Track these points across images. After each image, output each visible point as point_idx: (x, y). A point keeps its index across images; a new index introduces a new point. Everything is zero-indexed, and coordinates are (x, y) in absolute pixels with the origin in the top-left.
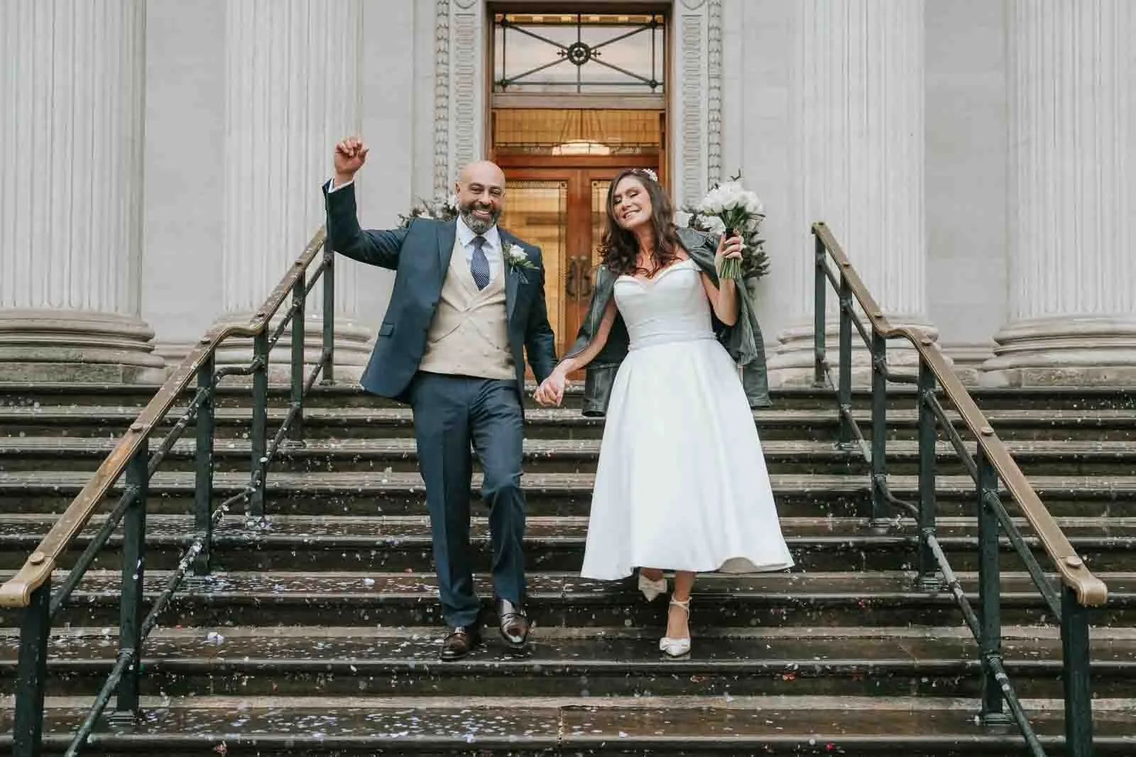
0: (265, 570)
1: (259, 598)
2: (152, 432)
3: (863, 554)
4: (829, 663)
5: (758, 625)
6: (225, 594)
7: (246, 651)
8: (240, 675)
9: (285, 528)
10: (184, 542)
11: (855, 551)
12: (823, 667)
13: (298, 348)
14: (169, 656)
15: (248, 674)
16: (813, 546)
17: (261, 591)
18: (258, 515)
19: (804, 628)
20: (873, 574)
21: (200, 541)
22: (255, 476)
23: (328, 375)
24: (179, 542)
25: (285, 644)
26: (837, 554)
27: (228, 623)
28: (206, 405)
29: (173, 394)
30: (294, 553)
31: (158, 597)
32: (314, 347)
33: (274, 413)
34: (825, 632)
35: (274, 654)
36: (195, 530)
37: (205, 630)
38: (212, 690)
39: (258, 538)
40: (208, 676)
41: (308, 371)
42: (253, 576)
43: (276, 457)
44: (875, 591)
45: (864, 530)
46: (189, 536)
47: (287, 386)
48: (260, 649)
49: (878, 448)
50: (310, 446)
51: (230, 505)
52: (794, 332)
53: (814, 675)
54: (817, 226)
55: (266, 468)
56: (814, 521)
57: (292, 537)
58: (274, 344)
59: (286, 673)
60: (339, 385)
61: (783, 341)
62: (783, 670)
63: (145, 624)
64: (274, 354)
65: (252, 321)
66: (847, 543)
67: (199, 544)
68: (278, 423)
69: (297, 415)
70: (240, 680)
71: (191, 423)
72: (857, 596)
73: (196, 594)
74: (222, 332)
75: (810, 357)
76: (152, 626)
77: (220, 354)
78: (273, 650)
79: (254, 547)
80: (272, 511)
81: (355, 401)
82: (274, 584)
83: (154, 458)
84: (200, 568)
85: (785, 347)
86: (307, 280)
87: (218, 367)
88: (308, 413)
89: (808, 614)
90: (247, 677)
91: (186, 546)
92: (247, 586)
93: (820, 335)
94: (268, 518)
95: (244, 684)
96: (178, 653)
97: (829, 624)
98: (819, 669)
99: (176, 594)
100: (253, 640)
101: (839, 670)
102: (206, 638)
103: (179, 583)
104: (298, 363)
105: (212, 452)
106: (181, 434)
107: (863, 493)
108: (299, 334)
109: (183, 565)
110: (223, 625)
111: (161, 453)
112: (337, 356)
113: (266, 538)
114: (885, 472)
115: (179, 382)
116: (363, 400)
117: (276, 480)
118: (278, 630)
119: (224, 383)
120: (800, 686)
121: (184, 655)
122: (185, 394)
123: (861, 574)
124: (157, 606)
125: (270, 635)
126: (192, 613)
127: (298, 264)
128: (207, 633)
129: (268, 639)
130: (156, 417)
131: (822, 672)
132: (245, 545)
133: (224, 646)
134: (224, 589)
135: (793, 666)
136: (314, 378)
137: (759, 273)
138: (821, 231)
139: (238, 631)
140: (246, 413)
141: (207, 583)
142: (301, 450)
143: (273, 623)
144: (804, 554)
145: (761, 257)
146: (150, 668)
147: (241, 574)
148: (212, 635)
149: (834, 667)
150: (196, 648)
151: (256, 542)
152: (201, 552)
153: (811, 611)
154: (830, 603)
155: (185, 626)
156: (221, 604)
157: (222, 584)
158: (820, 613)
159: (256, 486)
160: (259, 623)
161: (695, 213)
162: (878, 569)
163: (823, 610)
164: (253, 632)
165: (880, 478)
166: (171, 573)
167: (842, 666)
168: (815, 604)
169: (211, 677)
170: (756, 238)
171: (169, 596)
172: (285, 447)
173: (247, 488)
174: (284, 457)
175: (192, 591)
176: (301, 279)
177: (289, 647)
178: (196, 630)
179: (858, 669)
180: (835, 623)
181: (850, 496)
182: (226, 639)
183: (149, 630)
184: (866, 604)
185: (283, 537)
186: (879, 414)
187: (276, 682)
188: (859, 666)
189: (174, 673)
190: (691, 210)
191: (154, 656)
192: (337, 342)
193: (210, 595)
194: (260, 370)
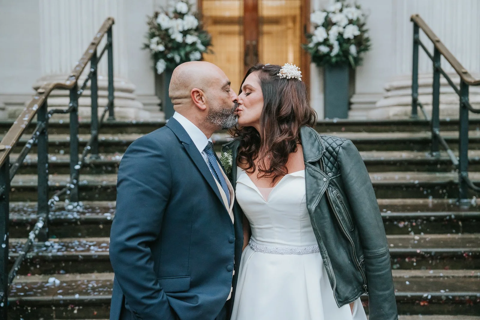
0: (83, 236)
1: (81, 256)
2: (12, 151)
3: (460, 223)
4: (451, 294)
5: (398, 269)
6: (60, 254)
7: (76, 290)
8: (73, 306)
9: (93, 210)
10: (30, 220)
11: (455, 221)
12: (447, 297)
13: (94, 97)
14: (25, 295)
15: (79, 306)
16: (428, 218)
17: (82, 251)
18: (75, 201)
19: (428, 271)
20: (467, 236)
21: (42, 220)
22: (73, 177)
23: (112, 114)
24: (27, 220)
25: (100, 285)
26: (443, 223)
27: (62, 272)
28: (43, 133)
29: (24, 126)
30: (101, 226)
31: (17, 257)
32: (103, 97)
33: (82, 138)
34: (441, 273)
35: (94, 292)
36: (38, 213)
37: (47, 277)
38: (54, 316)
39: (78, 217)
40: (51, 308)
41: (100, 111)
42: (76, 242)
43: (84, 165)
44: (473, 247)
45: (456, 207)
46: (33, 216)
47: (89, 120)
48: (84, 289)
49: (463, 156)
50: (103, 158)
51: (59, 196)
52: (396, 84)
53: (441, 302)
54: (415, 18)
55: (79, 172)
56: (421, 201)
57: (100, 216)
58: (81, 95)
59: (103, 304)
60: (118, 120)
61: (388, 90)
62: (421, 298)
63: (10, 276)
64: (81, 101)
65: (68, 80)
66: (450, 216)
67: (41, 221)
68: (84, 144)
69: (95, 139)
70: (73, 309)
71: (34, 145)
72: (462, 250)
73: (40, 254)
74: (51, 86)
75: (409, 100)
76: (14, 277)
77: (50, 101)
78: (93, 289)
79: (75, 223)
80: (83, 199)
81: (130, 129)
82: (90, 246)
83: (13, 167)
84: (42, 237)
85: (390, 94)
86: (98, 54)
87: (49, 109)
88: (102, 137)
89: (430, 262)
90: (77, 308)
91: (33, 223)
92: (73, 248)
93: (415, 86)
94: (81, 203)
95: (75, 312)
96: (32, 293)
97: (444, 268)
98: (444, 298)
99: (28, 254)
100: (79, 283)
101: (457, 299)
102: (47, 282)
103: (30, 248)
104: (94, 106)
105: (47, 163)
106: (29, 151)
107: (451, 183)
108: (95, 88)
109: (32, 236)
110: (59, 273)
111: (17, 164)
112: (116, 102)
113: (83, 217)
114: (467, 170)
115: (26, 119)
116: (134, 129)
117: (85, 179)
118: (94, 276)
119: (53, 119)
120: (431, 309)
121: (35, 294)
122: (30, 127)
123: (460, 235)
124: (17, 263)
125: (89, 279)
126: (38, 266)
127: (93, 44)
128: (48, 279)
129: (89, 282)
130: (14, 141)
131: (446, 300)
132: (70, 222)
133: (60, 287)
134: (59, 250)
135: (427, 297)
136: (103, 116)
137: (366, 49)
138: (418, 20)
139: (69, 277)
140: (67, 138)
141: (47, 247)
142: (98, 161)
143: (91, 271)
144: (422, 223)
145: (367, 40)
146: (13, 303)
147: (67, 240)
148: (51, 280)
149: (454, 297)
150: (42, 288)
151: (77, 220)
152: (43, 227)
153: (432, 260)
154: (444, 255)
155: (33, 274)
156: (56, 260)
157: (56, 246)
158: (438, 261)
159: (73, 183)
160: (81, 272)
161: (328, 13)
162: (470, 232)
163: (440, 259)
164: (79, 277)
165: (464, 174)
166: (24, 241)
167: (460, 296)
168: (435, 255)
169: (54, 308)
170: (365, 28)
171: (24, 256)
172: (88, 159)
173: (68, 185)
174: (88, 165)
175: (37, 253)
176: (95, 53)
177: (103, 286)
178: (41, 277)
179: (470, 298)
180: (447, 267)
181: (443, 186)
182: (62, 282)
183: (12, 279)
184: (468, 255)
185: (94, 216)
186: (464, 134)
187: (96, 311)
188: (470, 296)
189: (29, 306)
190: (325, 11)
191: (16, 295)
192: (116, 94)
193: (50, 254)
194: (73, 111)
